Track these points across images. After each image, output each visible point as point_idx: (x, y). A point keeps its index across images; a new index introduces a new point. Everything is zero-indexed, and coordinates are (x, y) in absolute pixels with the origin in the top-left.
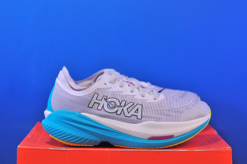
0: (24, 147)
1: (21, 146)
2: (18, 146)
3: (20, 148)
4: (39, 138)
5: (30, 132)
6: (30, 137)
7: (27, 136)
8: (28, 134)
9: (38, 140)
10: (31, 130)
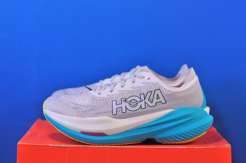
0: (24, 144)
1: (21, 142)
2: (19, 143)
3: (20, 144)
4: (40, 135)
5: (30, 129)
6: (30, 133)
7: (27, 133)
8: (29, 131)
9: (38, 136)
10: (31, 127)
